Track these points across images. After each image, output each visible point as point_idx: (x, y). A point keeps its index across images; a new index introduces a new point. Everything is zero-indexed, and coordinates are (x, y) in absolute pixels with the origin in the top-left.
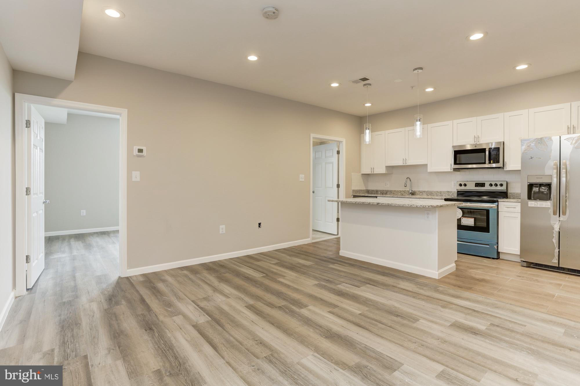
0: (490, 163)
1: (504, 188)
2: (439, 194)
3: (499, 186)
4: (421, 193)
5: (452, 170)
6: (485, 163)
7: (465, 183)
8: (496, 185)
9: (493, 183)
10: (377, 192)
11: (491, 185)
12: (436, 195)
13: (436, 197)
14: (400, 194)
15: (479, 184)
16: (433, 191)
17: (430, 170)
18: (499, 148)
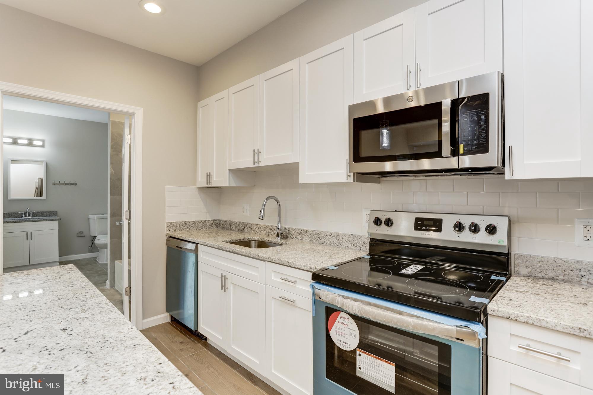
0: (455, 153)
1: (500, 241)
3: (483, 231)
4: (301, 236)
5: (351, 179)
6: (438, 154)
7: (390, 215)
8: (475, 228)
9: (467, 221)
10: (230, 225)
11: (459, 227)
12: (329, 242)
14: (264, 232)
15: (426, 223)
18: (488, 95)
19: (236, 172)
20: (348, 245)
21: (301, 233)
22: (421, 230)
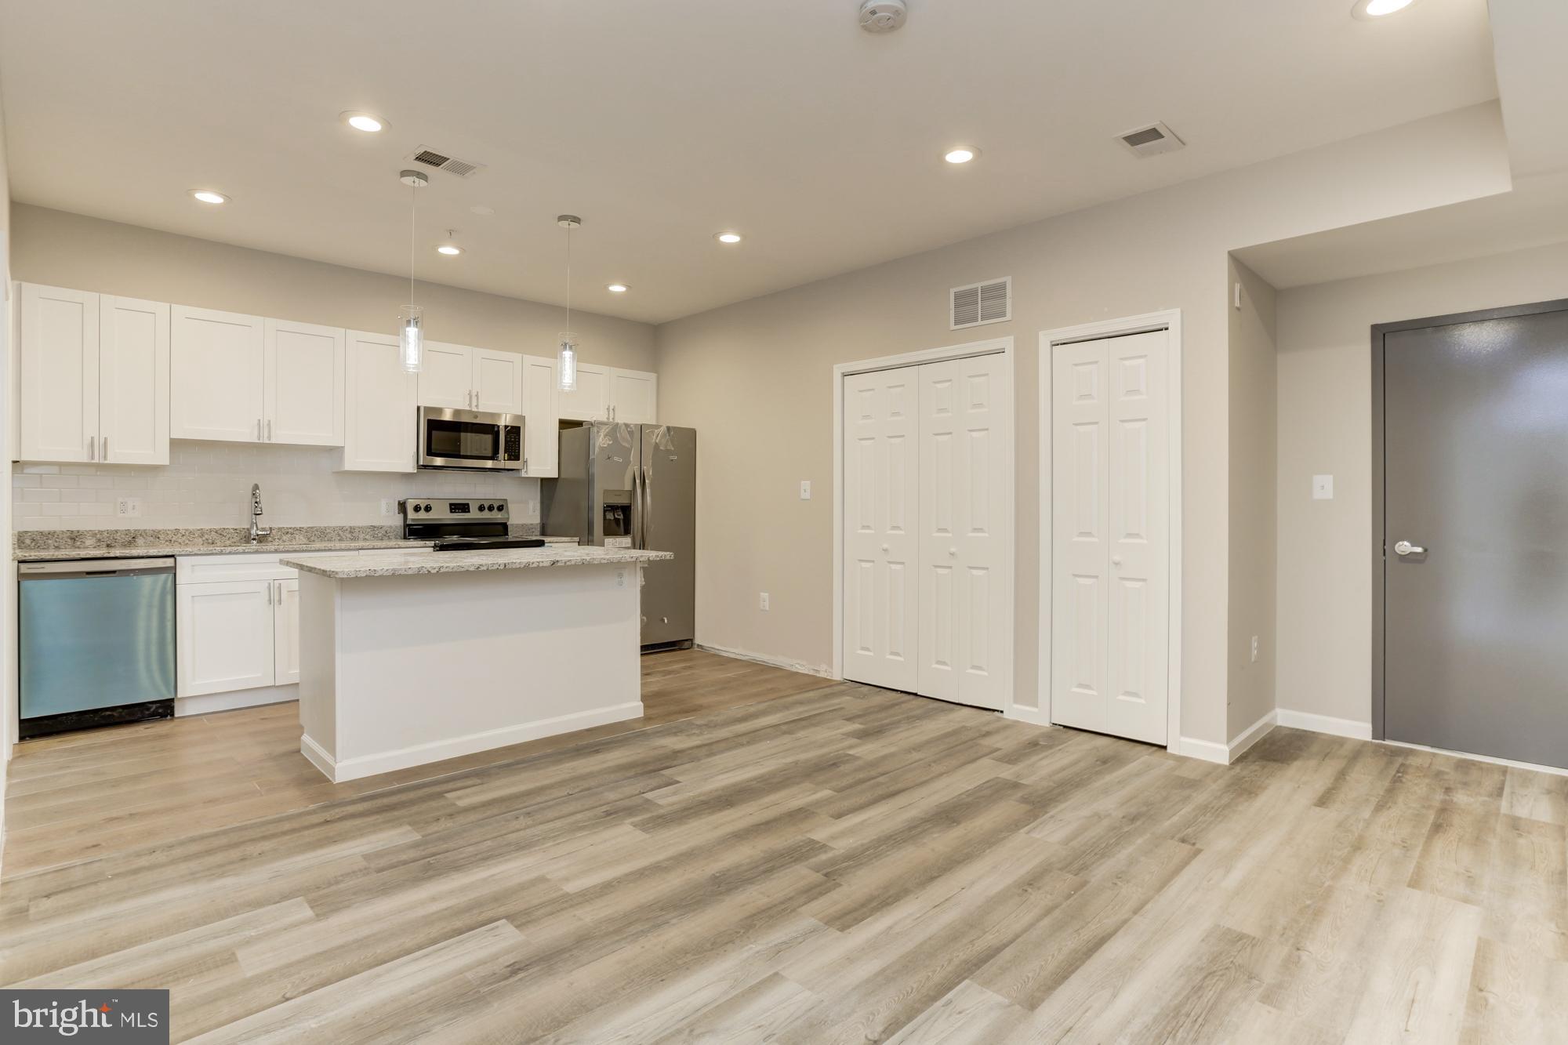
2: (349, 536)
3: (496, 510)
4: (289, 537)
5: (415, 470)
7: (430, 502)
8: (491, 508)
9: (486, 504)
11: (481, 508)
13: (338, 545)
15: (458, 507)
16: (329, 528)
17: (351, 463)
18: (519, 427)
19: (176, 445)
20: (367, 537)
21: (291, 532)
22: (455, 512)
